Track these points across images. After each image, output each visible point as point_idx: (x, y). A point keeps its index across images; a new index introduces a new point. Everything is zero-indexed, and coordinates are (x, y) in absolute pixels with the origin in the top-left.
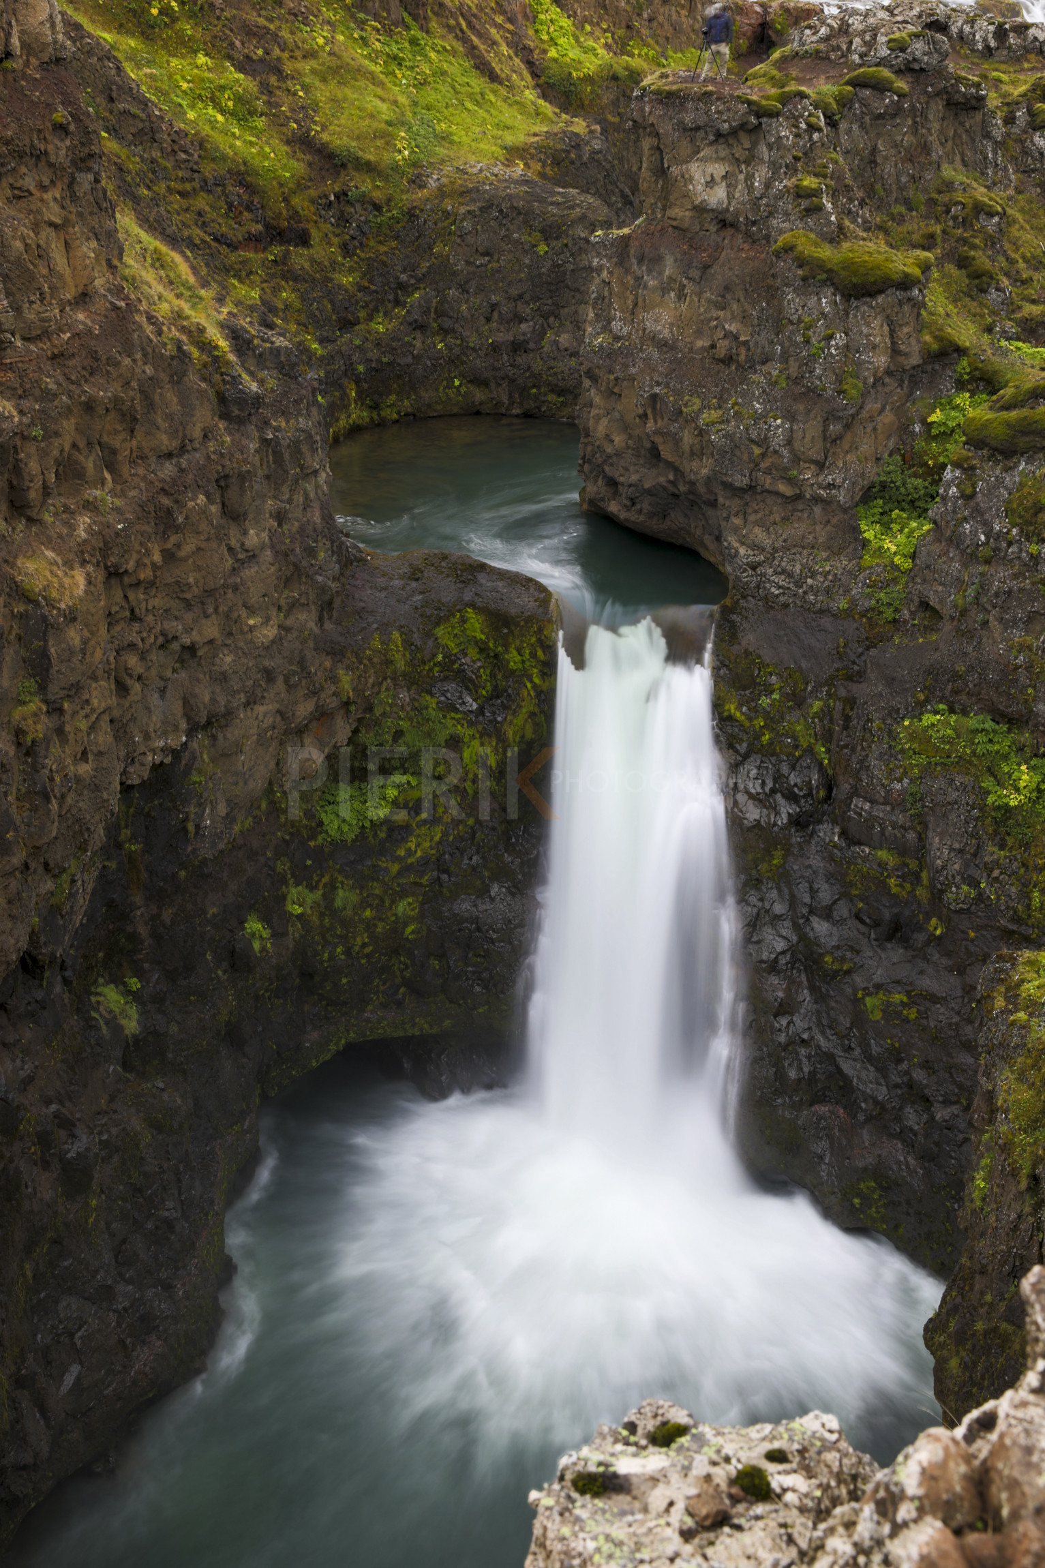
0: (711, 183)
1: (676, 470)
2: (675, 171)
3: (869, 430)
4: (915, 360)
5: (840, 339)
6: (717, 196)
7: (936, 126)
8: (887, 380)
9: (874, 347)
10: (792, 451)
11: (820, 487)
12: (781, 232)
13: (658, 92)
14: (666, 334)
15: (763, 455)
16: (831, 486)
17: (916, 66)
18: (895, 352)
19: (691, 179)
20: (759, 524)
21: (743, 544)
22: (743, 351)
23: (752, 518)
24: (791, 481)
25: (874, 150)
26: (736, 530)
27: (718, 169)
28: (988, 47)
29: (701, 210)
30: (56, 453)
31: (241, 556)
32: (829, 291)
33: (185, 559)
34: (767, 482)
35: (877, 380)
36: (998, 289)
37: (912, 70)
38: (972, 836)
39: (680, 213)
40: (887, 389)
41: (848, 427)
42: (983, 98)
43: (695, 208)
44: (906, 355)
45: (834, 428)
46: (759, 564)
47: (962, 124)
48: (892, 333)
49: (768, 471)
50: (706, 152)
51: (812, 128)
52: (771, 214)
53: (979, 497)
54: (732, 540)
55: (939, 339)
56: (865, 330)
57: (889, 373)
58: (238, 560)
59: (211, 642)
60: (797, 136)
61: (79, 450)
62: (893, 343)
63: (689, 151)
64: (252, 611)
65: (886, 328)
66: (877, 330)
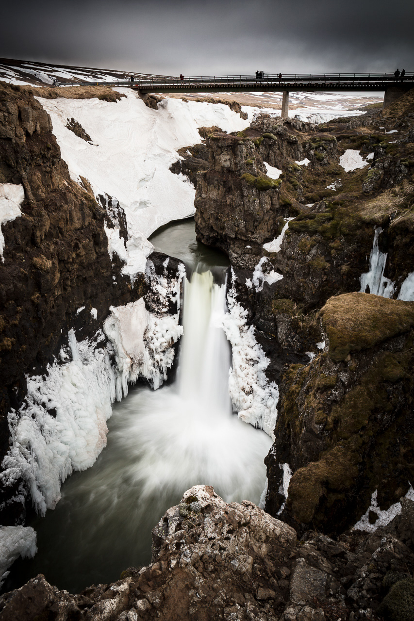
0: (226, 161)
1: (218, 233)
2: (217, 157)
3: (266, 224)
4: (278, 206)
5: (258, 201)
6: (227, 164)
7: (285, 148)
8: (270, 211)
9: (266, 203)
10: (246, 229)
11: (253, 238)
12: (243, 173)
13: (212, 138)
14: (215, 198)
15: (238, 230)
16: (255, 238)
17: (279, 133)
18: (272, 204)
19: (221, 159)
20: (238, 247)
21: (233, 252)
22: (234, 203)
23: (236, 245)
24: (246, 237)
25: (269, 153)
26: (232, 248)
27: (228, 157)
28: (300, 129)
29: (223, 167)
30: (44, 230)
31: (99, 254)
32: (255, 188)
33: (83, 256)
34: (239, 236)
35: (267, 211)
36: (300, 189)
37: (278, 134)
38: (288, 330)
39: (218, 168)
40: (270, 214)
41: (260, 223)
42: (297, 141)
43: (222, 167)
44: (275, 205)
45: (256, 224)
46: (237, 257)
47: (292, 147)
48: (271, 199)
49: (240, 234)
50: (225, 153)
51: (251, 148)
52: (241, 169)
53: (292, 242)
54: (231, 251)
55: (283, 201)
56: (264, 199)
57: (270, 209)
58: (98, 255)
59: (91, 277)
60: (247, 150)
61: (51, 229)
62: (272, 202)
63: (220, 152)
64: (103, 268)
65: (270, 198)
66: (267, 199)
